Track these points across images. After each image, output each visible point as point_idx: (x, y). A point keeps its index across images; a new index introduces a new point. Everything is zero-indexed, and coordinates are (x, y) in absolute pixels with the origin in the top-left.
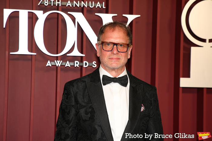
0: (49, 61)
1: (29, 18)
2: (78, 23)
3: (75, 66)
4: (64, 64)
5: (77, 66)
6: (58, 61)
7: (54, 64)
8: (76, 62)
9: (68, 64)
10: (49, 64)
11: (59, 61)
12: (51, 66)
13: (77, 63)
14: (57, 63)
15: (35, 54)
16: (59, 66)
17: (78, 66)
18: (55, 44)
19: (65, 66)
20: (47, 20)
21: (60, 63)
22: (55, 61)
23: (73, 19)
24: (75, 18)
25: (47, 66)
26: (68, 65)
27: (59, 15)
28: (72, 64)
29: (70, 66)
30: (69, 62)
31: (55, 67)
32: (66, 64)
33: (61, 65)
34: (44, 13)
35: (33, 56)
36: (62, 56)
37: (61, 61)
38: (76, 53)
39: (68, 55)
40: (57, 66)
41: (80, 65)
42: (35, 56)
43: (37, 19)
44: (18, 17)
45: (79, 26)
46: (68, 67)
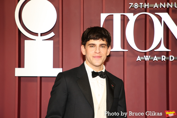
0: (139, 56)
1: (121, 20)
2: (164, 22)
3: (162, 60)
4: (152, 58)
5: (163, 60)
6: (146, 56)
7: (143, 59)
8: (163, 56)
9: (156, 58)
10: (139, 59)
11: (148, 56)
12: (140, 60)
13: (164, 58)
14: (146, 58)
15: (127, 50)
16: (148, 60)
17: (165, 60)
18: (143, 41)
19: (153, 60)
20: (137, 20)
21: (148, 58)
22: (145, 56)
23: (160, 19)
24: (161, 18)
25: (137, 60)
26: (155, 60)
27: (147, 16)
28: (159, 58)
29: (157, 60)
30: (157, 56)
31: (144, 61)
32: (154, 58)
33: (149, 60)
34: (134, 16)
35: (125, 52)
36: (150, 52)
37: (150, 56)
38: (163, 48)
39: (155, 50)
40: (146, 60)
41: (166, 59)
42: (126, 52)
43: (128, 20)
44: (112, 20)
45: (165, 25)
46: (156, 61)
